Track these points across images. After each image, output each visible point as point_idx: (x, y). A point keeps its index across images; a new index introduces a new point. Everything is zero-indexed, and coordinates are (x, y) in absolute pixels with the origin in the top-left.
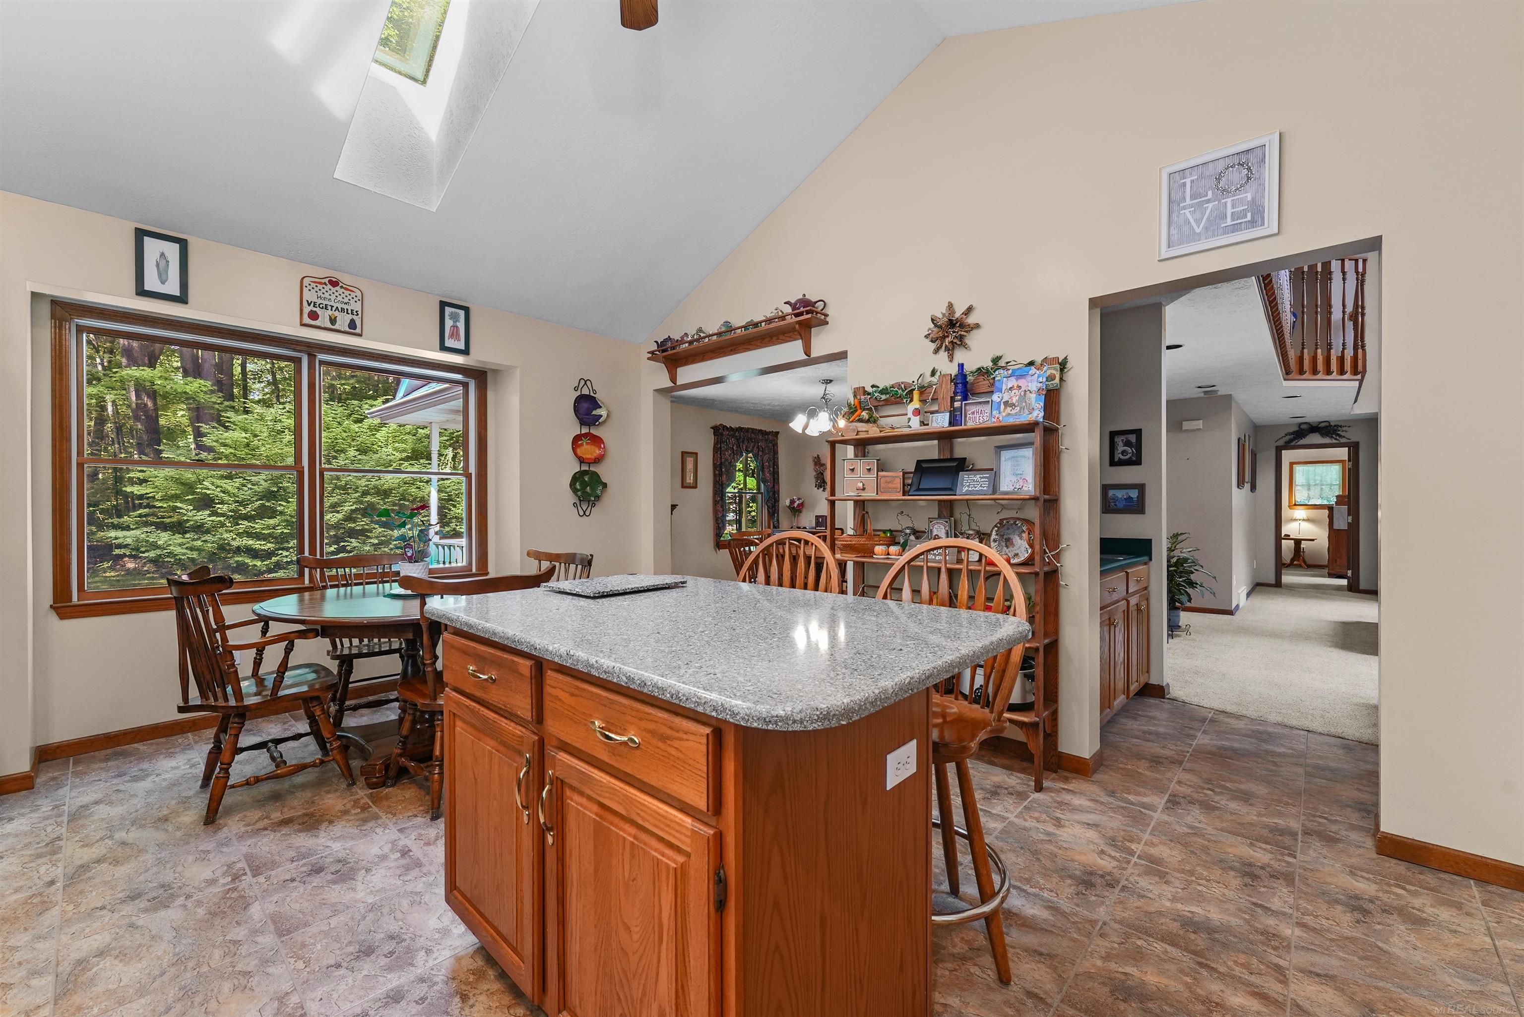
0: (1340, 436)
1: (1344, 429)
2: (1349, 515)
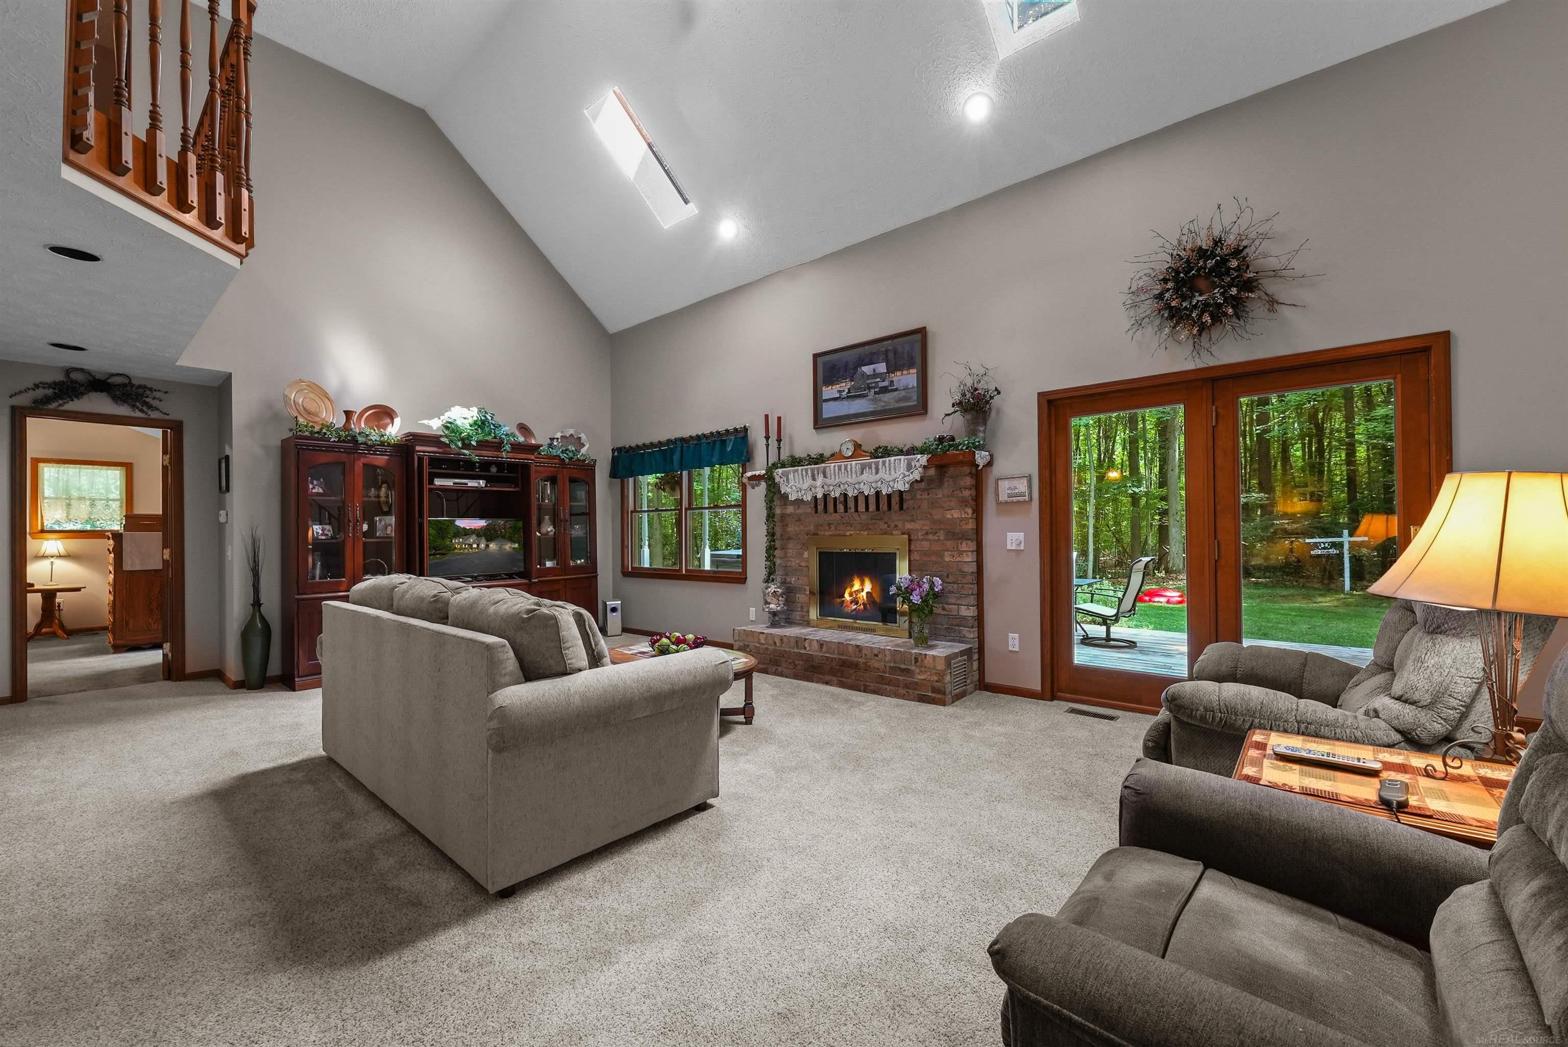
0: (150, 407)
1: (157, 395)
2: (165, 546)
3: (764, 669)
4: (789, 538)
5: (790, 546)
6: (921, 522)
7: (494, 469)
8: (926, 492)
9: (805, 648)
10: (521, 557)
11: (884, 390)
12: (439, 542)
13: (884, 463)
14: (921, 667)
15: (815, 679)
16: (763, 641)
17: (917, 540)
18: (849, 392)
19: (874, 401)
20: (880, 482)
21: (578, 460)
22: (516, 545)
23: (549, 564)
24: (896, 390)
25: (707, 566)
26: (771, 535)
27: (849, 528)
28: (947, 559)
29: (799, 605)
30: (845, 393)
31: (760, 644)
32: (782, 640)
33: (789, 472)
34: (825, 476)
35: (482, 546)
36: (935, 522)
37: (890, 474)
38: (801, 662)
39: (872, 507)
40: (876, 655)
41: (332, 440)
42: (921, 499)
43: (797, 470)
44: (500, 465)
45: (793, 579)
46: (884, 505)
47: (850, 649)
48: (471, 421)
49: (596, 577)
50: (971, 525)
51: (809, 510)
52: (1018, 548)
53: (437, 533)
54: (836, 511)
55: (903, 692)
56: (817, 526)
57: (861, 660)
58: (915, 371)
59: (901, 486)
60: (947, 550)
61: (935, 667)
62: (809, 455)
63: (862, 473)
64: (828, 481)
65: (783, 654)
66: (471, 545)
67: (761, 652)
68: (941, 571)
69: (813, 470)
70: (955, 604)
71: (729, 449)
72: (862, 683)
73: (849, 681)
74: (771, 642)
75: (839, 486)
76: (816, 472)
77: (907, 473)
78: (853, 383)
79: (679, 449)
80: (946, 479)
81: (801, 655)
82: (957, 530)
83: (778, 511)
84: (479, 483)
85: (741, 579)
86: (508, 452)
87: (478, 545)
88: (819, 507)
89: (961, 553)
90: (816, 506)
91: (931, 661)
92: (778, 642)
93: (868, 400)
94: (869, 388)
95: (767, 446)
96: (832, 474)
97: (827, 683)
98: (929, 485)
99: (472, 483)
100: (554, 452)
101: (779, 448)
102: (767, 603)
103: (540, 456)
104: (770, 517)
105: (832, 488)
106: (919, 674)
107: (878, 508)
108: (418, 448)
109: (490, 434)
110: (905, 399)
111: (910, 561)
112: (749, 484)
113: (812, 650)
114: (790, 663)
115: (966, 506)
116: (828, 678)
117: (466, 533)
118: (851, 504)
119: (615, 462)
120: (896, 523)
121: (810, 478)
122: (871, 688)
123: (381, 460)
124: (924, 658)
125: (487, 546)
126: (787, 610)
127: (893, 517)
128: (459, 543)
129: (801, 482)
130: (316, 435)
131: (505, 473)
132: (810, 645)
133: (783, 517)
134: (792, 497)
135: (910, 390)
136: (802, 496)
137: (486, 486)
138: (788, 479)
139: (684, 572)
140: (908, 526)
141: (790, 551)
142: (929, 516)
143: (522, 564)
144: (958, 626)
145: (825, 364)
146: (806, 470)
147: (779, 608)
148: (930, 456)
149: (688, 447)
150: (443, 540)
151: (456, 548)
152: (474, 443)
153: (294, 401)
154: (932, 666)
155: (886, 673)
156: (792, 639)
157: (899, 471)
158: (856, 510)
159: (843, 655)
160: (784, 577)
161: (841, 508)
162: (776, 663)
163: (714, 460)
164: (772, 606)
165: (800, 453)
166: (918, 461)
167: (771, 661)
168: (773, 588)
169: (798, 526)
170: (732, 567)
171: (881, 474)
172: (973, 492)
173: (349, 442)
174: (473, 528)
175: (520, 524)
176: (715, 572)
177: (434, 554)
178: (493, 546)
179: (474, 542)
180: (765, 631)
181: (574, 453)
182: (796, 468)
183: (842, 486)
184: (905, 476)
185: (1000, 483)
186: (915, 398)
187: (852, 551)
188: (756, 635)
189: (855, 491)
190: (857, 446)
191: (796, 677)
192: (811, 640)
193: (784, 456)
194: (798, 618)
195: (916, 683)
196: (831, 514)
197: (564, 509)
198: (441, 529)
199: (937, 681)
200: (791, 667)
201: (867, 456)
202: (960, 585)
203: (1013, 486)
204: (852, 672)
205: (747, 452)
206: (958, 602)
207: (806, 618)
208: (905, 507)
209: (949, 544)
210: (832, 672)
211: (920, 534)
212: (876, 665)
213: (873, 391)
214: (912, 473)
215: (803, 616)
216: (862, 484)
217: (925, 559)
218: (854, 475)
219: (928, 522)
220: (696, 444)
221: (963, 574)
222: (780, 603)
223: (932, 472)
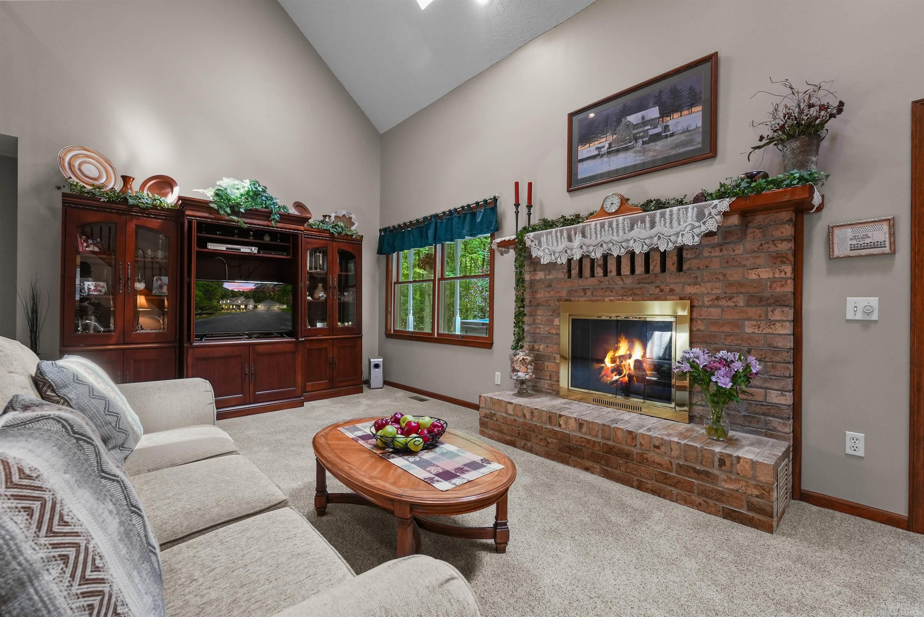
3: (511, 441)
4: (538, 305)
5: (539, 312)
6: (709, 285)
7: (267, 238)
8: (717, 249)
9: (560, 426)
10: (290, 317)
11: (657, 137)
12: (205, 303)
13: (663, 215)
14: (731, 472)
15: (571, 462)
16: (511, 412)
17: (703, 306)
18: (609, 148)
19: (643, 152)
20: (656, 238)
21: (347, 235)
22: (285, 307)
23: (319, 325)
24: (672, 135)
25: (458, 332)
26: (520, 300)
27: (609, 293)
28: (748, 330)
29: (547, 373)
30: (605, 148)
31: (509, 414)
32: (532, 413)
33: (541, 235)
34: (584, 236)
35: (251, 307)
36: (731, 285)
37: (671, 227)
38: (555, 441)
39: (640, 269)
40: (658, 447)
41: (102, 200)
42: (710, 257)
43: (551, 232)
44: (274, 235)
45: (542, 347)
46: (655, 265)
47: (619, 434)
48: (242, 191)
49: (361, 337)
50: (789, 288)
51: (562, 275)
52: (867, 318)
53: (204, 294)
54: (593, 275)
55: (700, 500)
56: (570, 292)
57: (635, 450)
58: (700, 108)
59: (688, 240)
60: (749, 319)
61: (754, 477)
62: (563, 217)
63: (632, 229)
64: (587, 241)
65: (533, 429)
66: (238, 306)
67: (509, 422)
68: (739, 345)
69: (569, 232)
70: (761, 388)
71: (478, 220)
72: (635, 478)
73: (617, 472)
74: (520, 414)
75: (602, 246)
76: (573, 232)
77: (697, 224)
78: (615, 137)
79: (433, 224)
80: (750, 231)
81: (556, 432)
82: (767, 294)
83: (527, 277)
84: (251, 250)
85: (487, 344)
86: (277, 222)
87: (246, 306)
88: (573, 272)
89: (772, 323)
90: (569, 271)
91: (747, 466)
92: (528, 416)
93: (635, 152)
94: (636, 139)
95: (517, 213)
96: (593, 233)
97: (587, 469)
98: (725, 238)
99: (245, 249)
100: (325, 227)
101: (529, 214)
102: (514, 370)
103: (312, 229)
104: (520, 281)
105: (591, 248)
106: (725, 481)
107: (647, 270)
108: (188, 212)
109: (262, 204)
110: (689, 142)
111: (691, 331)
112: (498, 250)
113: (571, 429)
114: (541, 439)
115: (783, 262)
116: (589, 464)
117: (234, 295)
118: (612, 266)
119: (381, 239)
120: (672, 286)
121: (566, 239)
122: (648, 486)
123: (155, 223)
124: (735, 461)
125: (255, 307)
126: (536, 378)
127: (668, 280)
128: (226, 304)
129: (555, 244)
130: (86, 195)
131: (278, 242)
132: (566, 423)
133: (532, 282)
134: (544, 261)
135: (691, 133)
136: (556, 259)
137: (258, 252)
138: (540, 243)
139: (436, 336)
140: (690, 290)
141: (540, 317)
142: (721, 278)
143: (290, 324)
144: (764, 414)
145: (580, 121)
146: (562, 232)
147: (527, 377)
148: (734, 199)
149: (442, 222)
150: (210, 301)
151: (223, 308)
152: (242, 210)
153: (69, 163)
154: (750, 473)
155: (671, 471)
156: (544, 413)
157: (685, 222)
158: (619, 273)
159: (609, 440)
160: (531, 344)
161: (599, 271)
162: (526, 437)
163: (464, 232)
164: (520, 374)
165: (550, 216)
166: (715, 207)
167: (519, 434)
168: (521, 355)
169: (549, 292)
170: (480, 333)
171: (658, 228)
172: (791, 245)
173: (119, 203)
174: (241, 290)
175: (289, 288)
176: (463, 337)
177: (200, 314)
178: (261, 307)
179: (242, 304)
180: (512, 401)
181: (343, 229)
182: (549, 230)
183: (604, 245)
184: (693, 227)
185: (836, 231)
186: (700, 139)
187: (613, 318)
188: (503, 404)
189: (623, 250)
190: (624, 201)
191: (548, 455)
192: (568, 418)
193: (535, 220)
194: (546, 386)
195: (722, 493)
196: (586, 279)
197: (333, 278)
198: (208, 291)
199: (757, 496)
200: (542, 443)
201: (637, 210)
202: (769, 364)
203: (860, 235)
204: (621, 462)
205: (497, 221)
206: (767, 385)
207: (555, 388)
208: (685, 267)
209: (753, 312)
210: (595, 458)
211: (706, 299)
212: (657, 459)
213: (640, 141)
214: (704, 223)
215: (552, 385)
216: (632, 241)
217: (714, 329)
218: (621, 232)
219: (719, 284)
220: (449, 219)
221: (776, 350)
222: (529, 371)
223: (735, 220)
